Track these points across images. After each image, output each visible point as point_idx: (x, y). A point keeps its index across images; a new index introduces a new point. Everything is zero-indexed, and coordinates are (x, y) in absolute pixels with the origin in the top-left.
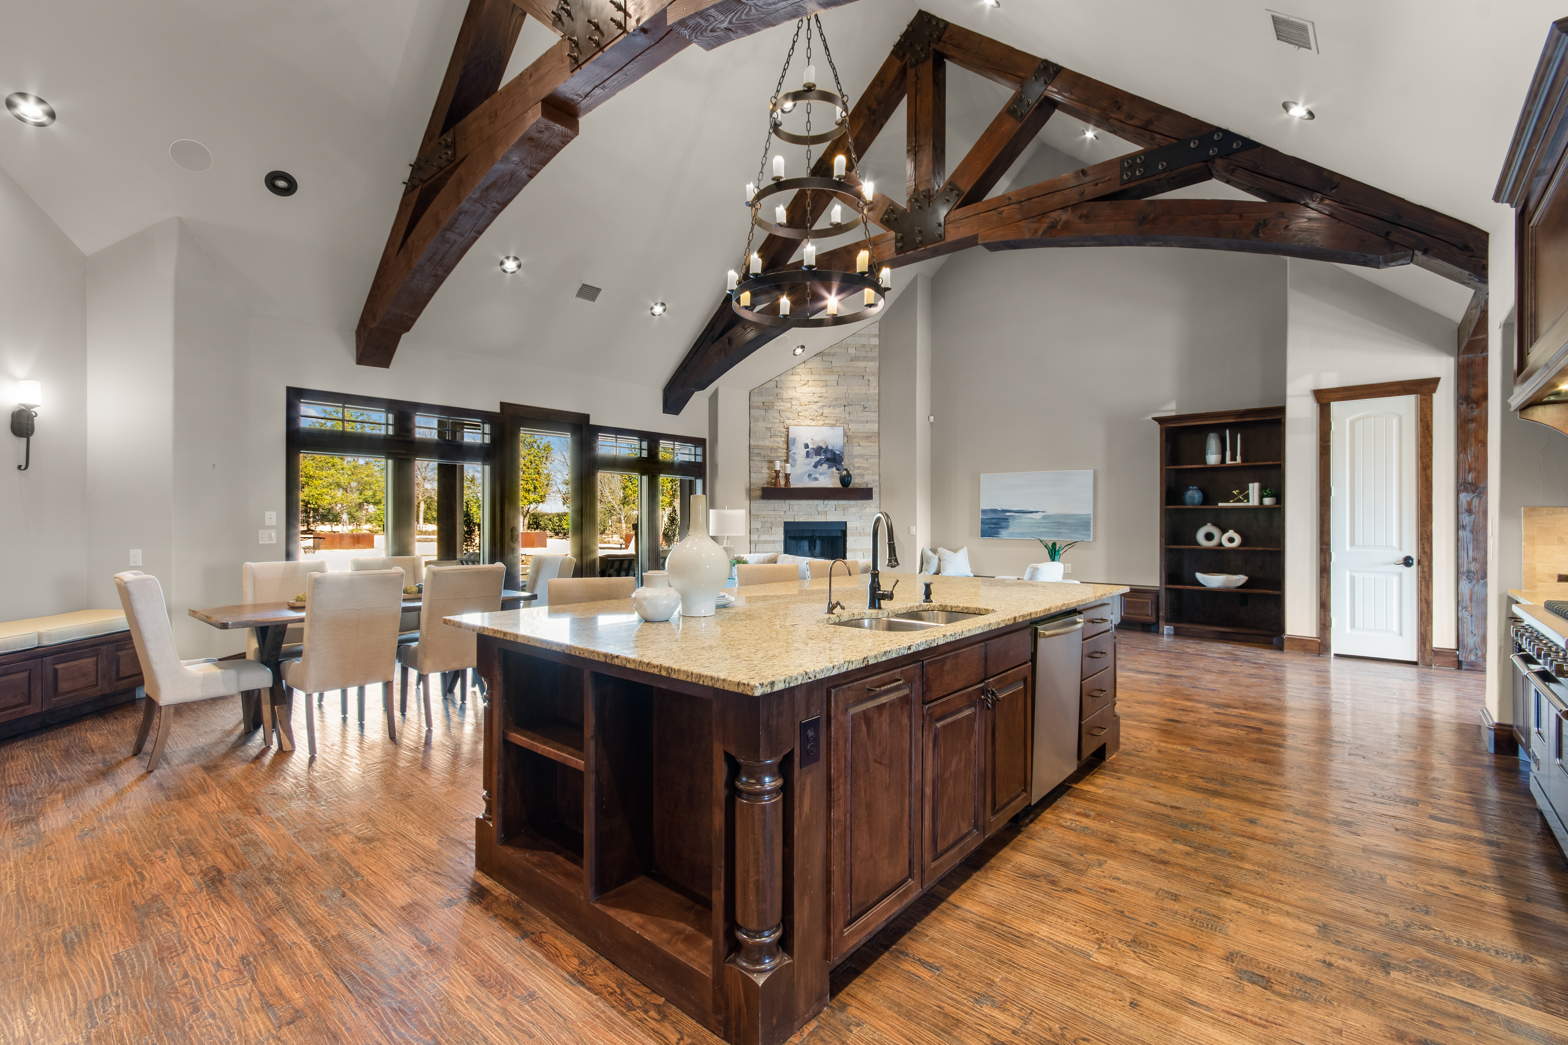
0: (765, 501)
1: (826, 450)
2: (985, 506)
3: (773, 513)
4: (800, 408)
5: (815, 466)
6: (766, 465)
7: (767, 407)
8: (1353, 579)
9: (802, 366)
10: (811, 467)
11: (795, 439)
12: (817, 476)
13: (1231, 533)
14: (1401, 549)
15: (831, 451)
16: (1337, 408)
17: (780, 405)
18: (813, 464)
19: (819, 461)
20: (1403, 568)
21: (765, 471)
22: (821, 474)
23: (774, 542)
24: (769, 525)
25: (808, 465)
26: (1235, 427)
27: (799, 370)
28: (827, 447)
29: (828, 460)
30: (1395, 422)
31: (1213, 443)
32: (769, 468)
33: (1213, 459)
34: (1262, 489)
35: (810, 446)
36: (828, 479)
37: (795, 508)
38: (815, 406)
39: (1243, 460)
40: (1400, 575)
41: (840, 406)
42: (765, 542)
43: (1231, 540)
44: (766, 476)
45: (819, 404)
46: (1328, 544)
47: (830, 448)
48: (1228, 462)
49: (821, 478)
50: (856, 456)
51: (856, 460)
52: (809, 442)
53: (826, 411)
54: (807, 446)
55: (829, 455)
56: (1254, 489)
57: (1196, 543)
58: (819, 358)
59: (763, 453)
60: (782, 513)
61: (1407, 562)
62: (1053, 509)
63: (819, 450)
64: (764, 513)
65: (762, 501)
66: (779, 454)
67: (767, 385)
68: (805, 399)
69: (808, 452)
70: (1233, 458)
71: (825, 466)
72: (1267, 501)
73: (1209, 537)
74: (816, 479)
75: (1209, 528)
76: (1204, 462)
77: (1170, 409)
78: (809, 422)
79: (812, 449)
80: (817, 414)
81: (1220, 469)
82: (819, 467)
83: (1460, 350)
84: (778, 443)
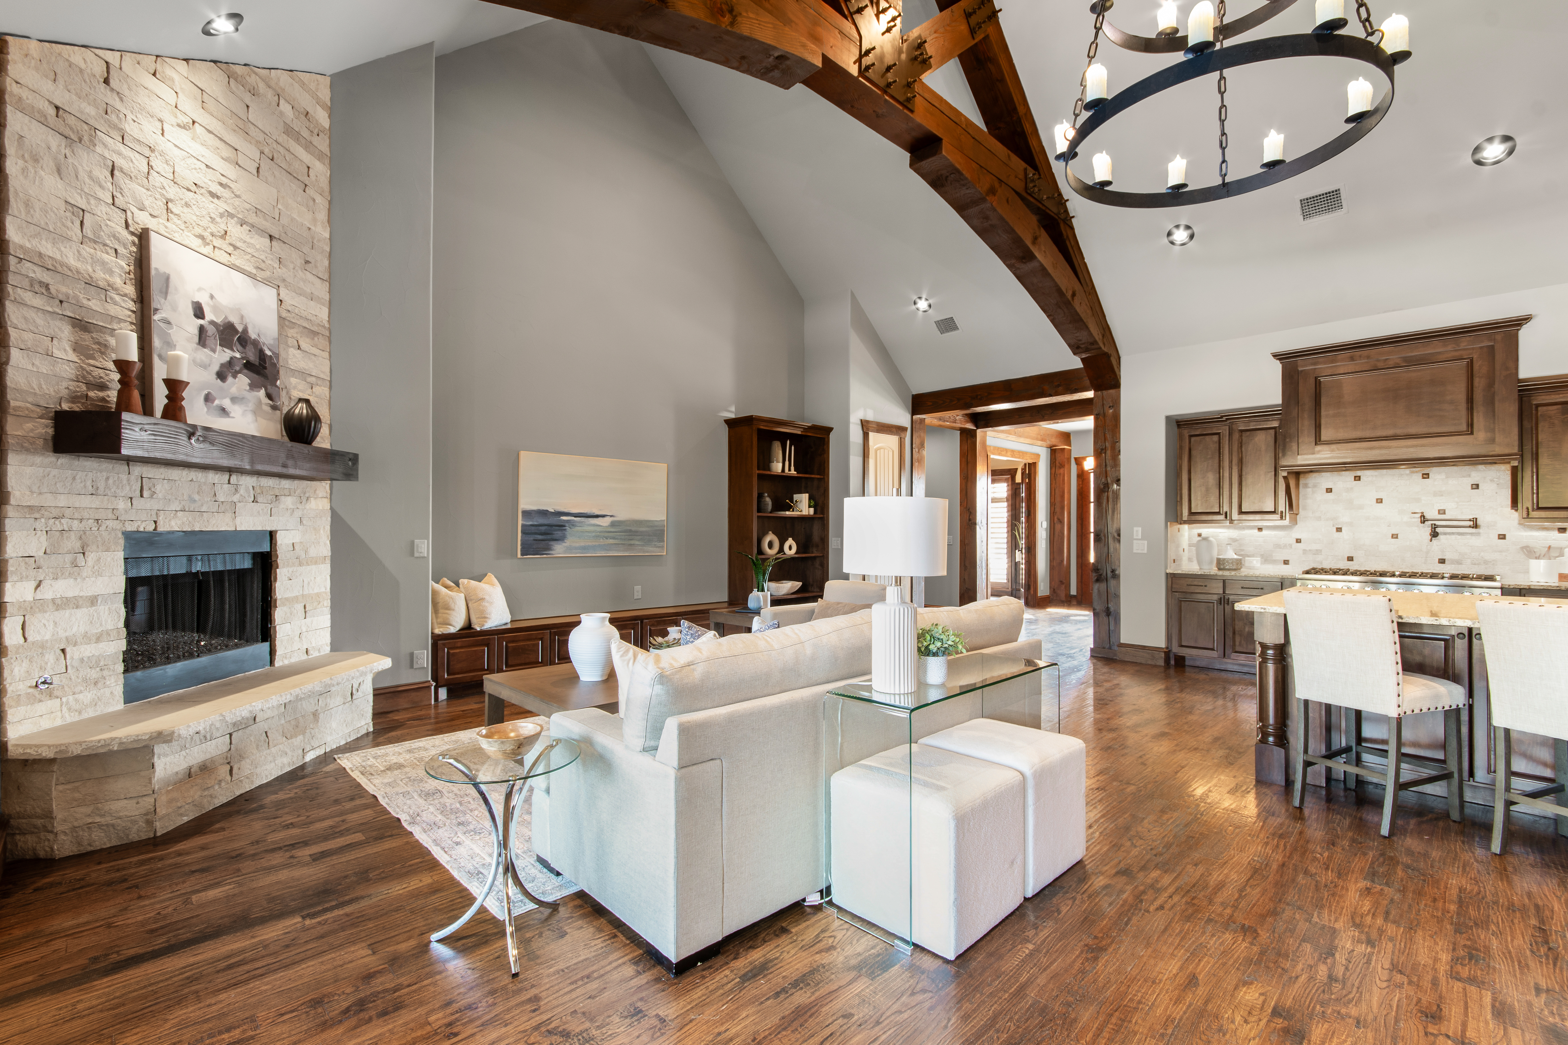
0: (64, 460)
1: (244, 340)
2: (526, 503)
3: (95, 502)
4: (172, 192)
5: (221, 376)
6: (66, 332)
9: (182, 66)
11: (167, 279)
12: (226, 403)
13: (790, 541)
15: (255, 343)
16: (874, 439)
18: (216, 368)
19: (231, 362)
21: (64, 351)
22: (234, 400)
23: (93, 601)
24: (72, 543)
25: (205, 366)
26: (792, 438)
27: (169, 72)
28: (245, 330)
29: (248, 366)
30: (891, 454)
31: (777, 452)
32: (77, 348)
33: (777, 467)
34: (809, 499)
35: (209, 316)
36: (250, 417)
37: (161, 489)
38: (214, 207)
39: (796, 471)
42: (61, 604)
43: (790, 548)
44: (69, 371)
47: (253, 335)
48: (787, 471)
49: (236, 410)
50: (297, 370)
51: (293, 381)
52: (202, 299)
53: (236, 232)
54: (199, 312)
55: (251, 354)
58: (217, 73)
59: (59, 288)
60: (122, 505)
62: (624, 514)
63: (228, 333)
64: (62, 501)
65: (51, 458)
66: (115, 310)
68: (186, 171)
69: (202, 329)
70: (790, 470)
71: (243, 380)
72: (811, 511)
73: (771, 545)
74: (223, 411)
75: (770, 537)
76: (769, 469)
77: (733, 411)
78: (196, 243)
79: (212, 323)
80: (213, 228)
81: (782, 478)
82: (230, 379)
83: (914, 412)
84: (111, 272)
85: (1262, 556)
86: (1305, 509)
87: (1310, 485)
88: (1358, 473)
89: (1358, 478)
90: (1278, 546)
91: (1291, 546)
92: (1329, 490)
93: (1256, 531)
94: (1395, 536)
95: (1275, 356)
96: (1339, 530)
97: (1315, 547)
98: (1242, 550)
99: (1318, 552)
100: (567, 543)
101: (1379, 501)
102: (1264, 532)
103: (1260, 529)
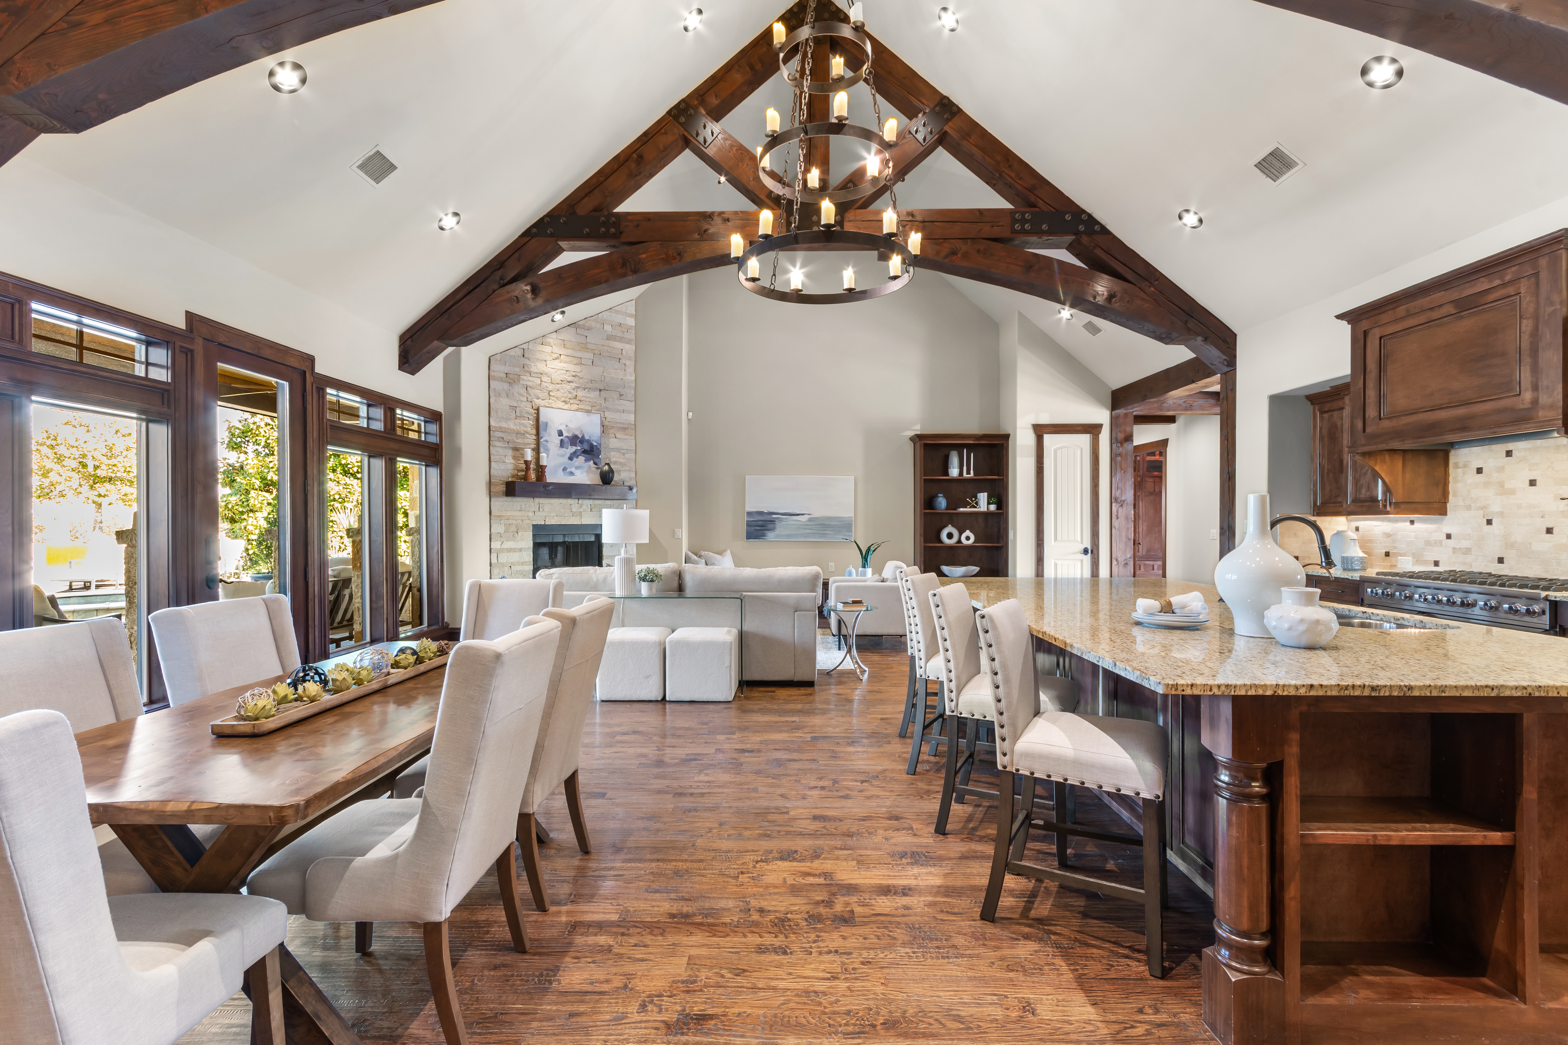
0: (509, 499)
1: (582, 441)
2: (750, 507)
3: (520, 514)
4: (551, 387)
5: (571, 458)
6: (510, 453)
7: (511, 379)
8: (1056, 565)
9: (554, 335)
10: (565, 459)
11: (546, 424)
12: (573, 470)
13: (968, 533)
14: (1082, 543)
15: (588, 441)
16: (1049, 439)
17: (526, 379)
18: (568, 455)
19: (575, 452)
20: (1083, 556)
21: (510, 460)
22: (577, 468)
23: (520, 550)
24: (514, 528)
25: (563, 456)
26: (970, 447)
28: (583, 436)
29: (585, 452)
30: (1079, 452)
31: (954, 460)
32: (514, 458)
33: (954, 472)
34: (989, 497)
35: (565, 434)
36: (585, 474)
37: (546, 508)
38: (568, 387)
39: (975, 474)
40: (1082, 561)
41: (594, 389)
42: (510, 550)
43: (968, 538)
44: (511, 467)
45: (573, 385)
46: (1042, 540)
47: (587, 438)
48: (965, 474)
49: (578, 473)
50: (613, 450)
51: (613, 453)
52: (563, 428)
53: (581, 394)
54: (560, 433)
55: (586, 447)
56: (983, 497)
57: (941, 541)
58: (572, 330)
59: (507, 437)
60: (531, 514)
61: (1086, 551)
62: (819, 512)
63: (575, 440)
64: (509, 513)
65: (506, 498)
66: (527, 441)
67: (512, 352)
68: (557, 377)
69: (562, 441)
70: (968, 473)
71: (582, 459)
72: (993, 508)
73: (950, 536)
74: (572, 474)
75: (950, 529)
76: (947, 474)
77: (917, 429)
78: (561, 405)
79: (567, 437)
80: (570, 396)
81: (960, 481)
82: (575, 459)
83: (1114, 407)
84: (526, 427)
85: (1414, 555)
86: (1455, 495)
87: (1460, 465)
88: (1510, 446)
89: (1509, 454)
90: (1428, 543)
91: (1441, 542)
92: (1479, 471)
93: (1408, 524)
94: (1549, 531)
95: (1340, 317)
96: (1489, 522)
97: (1465, 544)
98: (1395, 548)
99: (1467, 551)
100: (777, 532)
101: (1533, 483)
102: (1417, 525)
103: (1412, 522)
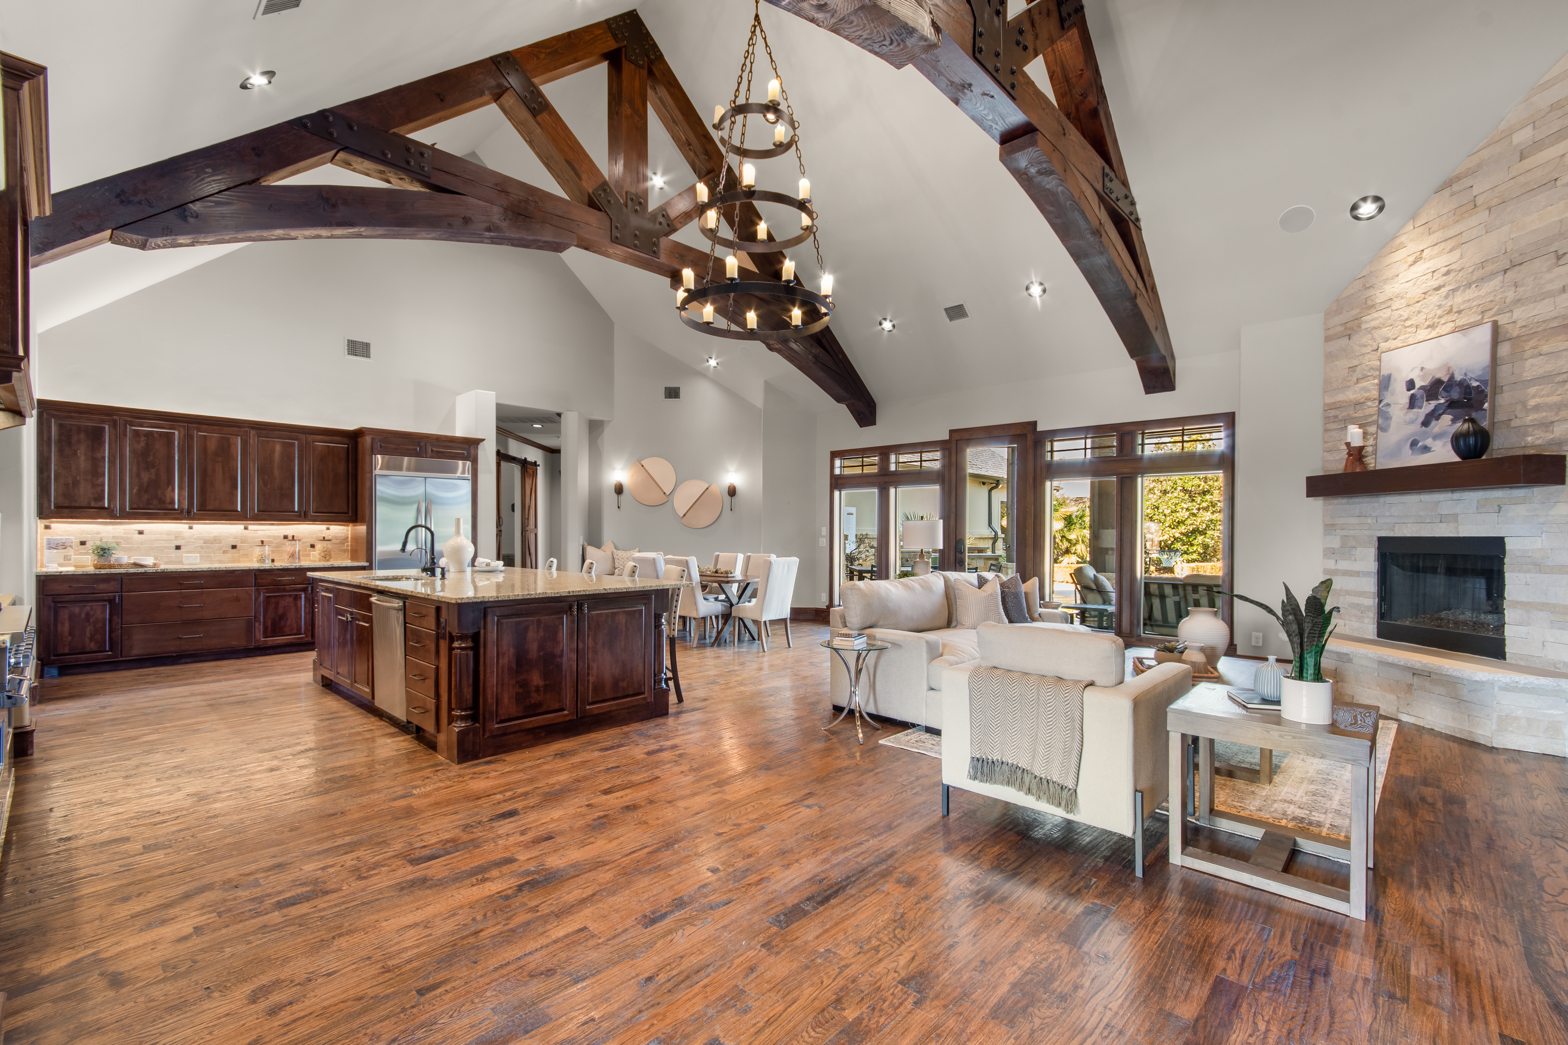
1: (1451, 384)
3: (1359, 520)
4: (1406, 313)
5: (1426, 423)
7: (1350, 330)
10: (1416, 427)
11: (1392, 375)
12: (1429, 442)
15: (1461, 383)
17: (1372, 319)
18: (1422, 418)
19: (1433, 411)
22: (1436, 437)
23: (1358, 574)
24: (1353, 543)
25: (1413, 422)
27: (1403, 239)
28: (1452, 377)
29: (1452, 405)
35: (1418, 384)
38: (1436, 298)
41: (1492, 276)
42: (1345, 573)
45: (1444, 291)
47: (1459, 377)
49: (1438, 445)
52: (1415, 375)
53: (1459, 299)
54: (1412, 385)
55: (1455, 394)
59: (1342, 414)
60: (1372, 521)
63: (1434, 389)
66: (1368, 412)
68: (1415, 292)
69: (1413, 397)
71: (1446, 418)
74: (1427, 449)
78: (1422, 334)
79: (1422, 388)
80: (1438, 313)
82: (1434, 423)
84: (1368, 390)
